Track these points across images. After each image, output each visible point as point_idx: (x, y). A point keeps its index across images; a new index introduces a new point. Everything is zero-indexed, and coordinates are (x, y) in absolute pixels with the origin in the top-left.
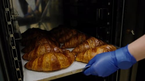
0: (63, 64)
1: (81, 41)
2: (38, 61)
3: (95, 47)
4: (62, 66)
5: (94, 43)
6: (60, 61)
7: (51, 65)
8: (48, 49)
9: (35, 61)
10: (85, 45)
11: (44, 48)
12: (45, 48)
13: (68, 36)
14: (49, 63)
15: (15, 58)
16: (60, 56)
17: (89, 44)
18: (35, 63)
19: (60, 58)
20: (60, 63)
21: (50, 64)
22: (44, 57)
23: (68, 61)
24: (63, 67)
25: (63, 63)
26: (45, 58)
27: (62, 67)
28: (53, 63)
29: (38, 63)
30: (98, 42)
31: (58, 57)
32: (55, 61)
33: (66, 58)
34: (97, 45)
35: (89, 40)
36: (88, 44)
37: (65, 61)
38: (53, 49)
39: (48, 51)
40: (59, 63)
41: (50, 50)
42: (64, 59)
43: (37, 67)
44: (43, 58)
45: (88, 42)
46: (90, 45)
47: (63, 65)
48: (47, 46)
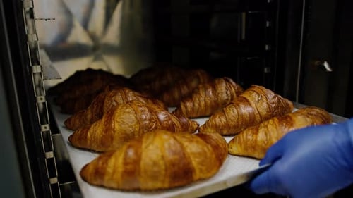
0: (203, 165)
1: (226, 98)
2: (125, 159)
3: (267, 112)
4: (197, 172)
5: (264, 100)
6: (192, 158)
7: (166, 170)
8: (144, 117)
9: (116, 159)
10: (242, 106)
11: (133, 112)
12: (136, 113)
13: (185, 87)
14: (161, 163)
15: (43, 127)
16: (191, 141)
17: (252, 102)
18: (115, 166)
19: (193, 148)
20: (194, 162)
21: (163, 167)
22: (144, 145)
23: (214, 156)
24: (202, 176)
25: (201, 163)
26: (146, 147)
27: (198, 175)
28: (173, 164)
29: (126, 163)
30: (275, 97)
31: (186, 144)
32: (177, 157)
33: (208, 148)
34: (273, 106)
35: (251, 94)
36: (250, 105)
37: (206, 157)
38: (157, 116)
39: (145, 120)
40: (189, 163)
41: (150, 120)
42: (205, 152)
43: (122, 176)
44: (141, 147)
45: (249, 98)
46: (254, 105)
47: (201, 171)
48: (141, 109)
